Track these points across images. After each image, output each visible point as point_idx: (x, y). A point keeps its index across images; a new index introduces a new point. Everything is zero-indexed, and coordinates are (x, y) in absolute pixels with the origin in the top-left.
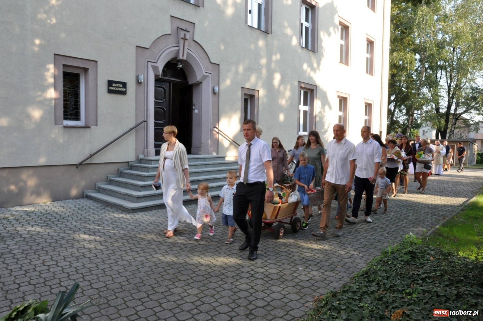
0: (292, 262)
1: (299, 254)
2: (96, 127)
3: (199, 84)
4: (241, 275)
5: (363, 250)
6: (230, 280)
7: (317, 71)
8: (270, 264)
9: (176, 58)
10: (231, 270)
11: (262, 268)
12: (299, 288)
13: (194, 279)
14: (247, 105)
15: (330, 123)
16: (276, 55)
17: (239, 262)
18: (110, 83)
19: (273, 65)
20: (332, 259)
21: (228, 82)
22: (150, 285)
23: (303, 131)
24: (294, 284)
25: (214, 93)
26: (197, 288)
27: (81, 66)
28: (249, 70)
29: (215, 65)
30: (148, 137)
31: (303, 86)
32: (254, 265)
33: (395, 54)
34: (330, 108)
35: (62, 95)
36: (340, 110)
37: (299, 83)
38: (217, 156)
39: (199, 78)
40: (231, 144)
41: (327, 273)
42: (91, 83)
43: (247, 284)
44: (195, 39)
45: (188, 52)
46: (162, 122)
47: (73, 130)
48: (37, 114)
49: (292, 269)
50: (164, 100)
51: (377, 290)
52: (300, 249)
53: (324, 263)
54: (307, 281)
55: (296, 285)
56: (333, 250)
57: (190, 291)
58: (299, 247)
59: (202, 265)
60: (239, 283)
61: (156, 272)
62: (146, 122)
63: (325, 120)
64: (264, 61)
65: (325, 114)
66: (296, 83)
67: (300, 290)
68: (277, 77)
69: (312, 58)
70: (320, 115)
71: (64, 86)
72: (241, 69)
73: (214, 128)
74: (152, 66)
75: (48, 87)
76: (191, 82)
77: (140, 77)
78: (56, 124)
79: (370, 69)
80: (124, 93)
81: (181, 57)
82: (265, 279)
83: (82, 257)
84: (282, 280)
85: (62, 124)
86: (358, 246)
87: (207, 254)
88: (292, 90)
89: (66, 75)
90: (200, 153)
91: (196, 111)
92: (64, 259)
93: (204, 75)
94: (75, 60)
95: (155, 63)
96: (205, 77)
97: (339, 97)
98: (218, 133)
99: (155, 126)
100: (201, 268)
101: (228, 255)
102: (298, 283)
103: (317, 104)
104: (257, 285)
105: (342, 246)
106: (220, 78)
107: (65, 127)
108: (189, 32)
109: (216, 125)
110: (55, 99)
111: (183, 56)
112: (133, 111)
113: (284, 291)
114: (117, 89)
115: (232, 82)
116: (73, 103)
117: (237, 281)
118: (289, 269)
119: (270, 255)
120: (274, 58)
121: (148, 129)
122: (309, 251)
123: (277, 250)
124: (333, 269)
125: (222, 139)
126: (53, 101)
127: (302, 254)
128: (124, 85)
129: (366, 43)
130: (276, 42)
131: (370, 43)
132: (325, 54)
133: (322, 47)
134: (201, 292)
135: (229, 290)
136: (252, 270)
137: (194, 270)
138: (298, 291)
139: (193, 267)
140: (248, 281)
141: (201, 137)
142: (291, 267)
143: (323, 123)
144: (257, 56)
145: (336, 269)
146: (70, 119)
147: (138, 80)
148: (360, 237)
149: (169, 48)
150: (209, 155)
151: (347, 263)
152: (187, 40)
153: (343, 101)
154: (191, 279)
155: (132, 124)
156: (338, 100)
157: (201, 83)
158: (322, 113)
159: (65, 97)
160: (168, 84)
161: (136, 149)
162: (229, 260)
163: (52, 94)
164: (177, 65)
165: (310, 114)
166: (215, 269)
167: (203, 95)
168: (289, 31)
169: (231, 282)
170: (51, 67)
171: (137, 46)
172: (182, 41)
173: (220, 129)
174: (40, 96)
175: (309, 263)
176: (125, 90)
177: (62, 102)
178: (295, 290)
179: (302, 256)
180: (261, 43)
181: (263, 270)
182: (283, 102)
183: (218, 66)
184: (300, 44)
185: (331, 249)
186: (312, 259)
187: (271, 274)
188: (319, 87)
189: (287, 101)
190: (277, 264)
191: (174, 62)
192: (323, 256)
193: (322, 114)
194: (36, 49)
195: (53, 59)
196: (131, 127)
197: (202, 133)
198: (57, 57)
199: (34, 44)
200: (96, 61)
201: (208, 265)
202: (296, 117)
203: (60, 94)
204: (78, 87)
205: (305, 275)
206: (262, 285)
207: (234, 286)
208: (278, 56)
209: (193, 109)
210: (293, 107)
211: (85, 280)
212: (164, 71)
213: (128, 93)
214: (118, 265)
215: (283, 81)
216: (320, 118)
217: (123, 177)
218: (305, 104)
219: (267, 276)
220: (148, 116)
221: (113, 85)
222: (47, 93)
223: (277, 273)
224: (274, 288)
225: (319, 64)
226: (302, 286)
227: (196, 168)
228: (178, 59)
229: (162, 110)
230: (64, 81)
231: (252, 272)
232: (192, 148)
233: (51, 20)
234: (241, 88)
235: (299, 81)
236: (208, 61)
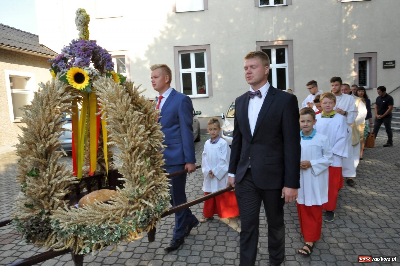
18: (385, 63)
27: (368, 56)
42: (373, 65)
71: (359, 68)
75: (352, 71)
80: (394, 67)
89: (360, 63)
94: (365, 54)
110: (355, 76)
112: (399, 77)
114: (389, 65)
116: (363, 77)
126: (354, 78)
128: (394, 62)
159: (359, 74)
163: (354, 74)
170: (353, 60)
174: (348, 75)
176: (394, 65)
177: (358, 77)
194: (347, 53)
195: (354, 56)
196: (398, 86)
198: (356, 54)
199: (345, 51)
200: (377, 52)
203: (357, 73)
204: (366, 68)
213: (396, 66)
221: (387, 63)
222: (352, 74)
230: (359, 66)
233: (353, 37)
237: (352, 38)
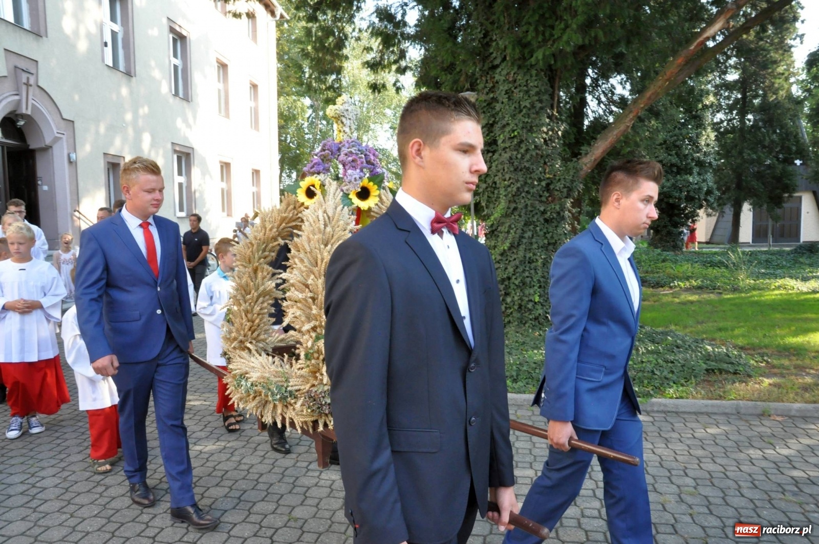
3: (47, 148)
7: (193, 128)
9: (17, 111)
14: (109, 177)
16: (143, 107)
19: (140, 122)
21: (88, 148)
23: (180, 211)
25: (70, 162)
28: (112, 128)
29: (68, 122)
31: (177, 149)
33: (282, 99)
34: (211, 177)
36: (222, 179)
37: (172, 146)
39: (47, 140)
44: (40, 84)
45: (33, 104)
63: (206, 195)
64: (129, 117)
65: (205, 187)
66: (169, 146)
68: (147, 138)
69: (187, 110)
70: (200, 189)
72: (102, 128)
73: (74, 212)
76: (32, 146)
79: (255, 122)
81: (23, 111)
88: (164, 156)
91: (45, 188)
93: (55, 137)
96: (56, 140)
97: (220, 162)
98: (79, 218)
103: (195, 172)
106: (77, 141)
108: (32, 74)
109: (76, 207)
111: (27, 109)
115: (92, 147)
120: (141, 112)
129: (249, 85)
130: (141, 88)
131: (254, 87)
132: (201, 103)
141: (56, 225)
143: (205, 200)
144: (120, 108)
149: (8, 97)
152: (31, 86)
153: (226, 167)
156: (219, 166)
157: (51, 147)
158: (203, 185)
160: (1, 148)
164: (16, 121)
165: (186, 187)
167: (55, 165)
168: (157, 74)
172: (24, 88)
173: (80, 212)
180: (124, 91)
184: (171, 91)
188: (196, 150)
191: (13, 117)
193: (202, 188)
197: (59, 219)
208: (146, 109)
209: (38, 185)
210: (168, 177)
215: (153, 145)
216: (200, 193)
218: (180, 174)
225: (195, 117)
228: (19, 112)
234: (102, 155)
235: (172, 143)
236: (59, 116)
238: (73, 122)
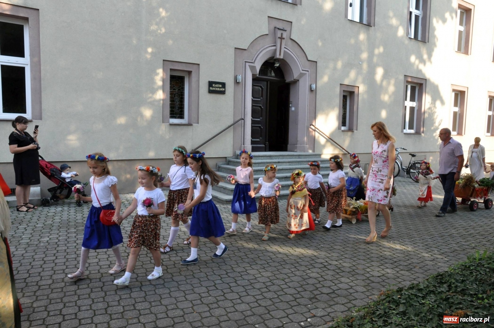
0: (368, 259)
1: (378, 252)
2: (197, 124)
3: (296, 82)
4: (315, 265)
5: (452, 254)
6: (303, 268)
7: (428, 64)
8: (346, 258)
9: (274, 57)
10: (306, 259)
11: (336, 261)
12: (369, 282)
13: (270, 264)
14: (346, 102)
15: (441, 120)
16: (378, 48)
17: (316, 254)
18: (211, 84)
19: (375, 59)
20: (412, 260)
22: (230, 265)
23: (409, 129)
24: (365, 278)
25: (311, 91)
26: (271, 272)
27: (185, 69)
29: (312, 62)
30: (245, 134)
31: (409, 80)
32: (330, 258)
34: (443, 103)
35: (169, 96)
36: (456, 105)
37: (405, 78)
38: (313, 153)
39: (296, 76)
40: (327, 141)
41: (402, 272)
42: (194, 84)
43: (318, 273)
44: (292, 38)
45: (285, 52)
46: (259, 120)
47: (178, 127)
48: (148, 113)
49: (366, 265)
50: (262, 98)
51: (447, 291)
52: (381, 248)
53: (401, 263)
54: (378, 277)
55: (366, 279)
56: (416, 252)
57: (264, 274)
58: (380, 246)
59: (280, 253)
60: (310, 272)
61: (237, 255)
62: (243, 119)
63: (435, 117)
64: (364, 56)
65: (436, 110)
66: (402, 78)
67: (368, 284)
68: (380, 72)
69: (422, 49)
70: (430, 111)
71: (171, 88)
72: (340, 64)
73: (311, 125)
74: (249, 66)
75: (157, 90)
76: (288, 80)
77: (238, 77)
78: (163, 123)
80: (223, 93)
81: (278, 56)
82: (337, 271)
83: (178, 238)
84: (353, 273)
85: (169, 122)
86: (446, 250)
87: (287, 245)
88: (396, 85)
89: (173, 78)
90: (295, 150)
91: (293, 109)
92: (163, 238)
93: (301, 73)
94: (180, 64)
95: (252, 63)
96: (302, 75)
97: (454, 90)
98: (315, 131)
99: (252, 124)
100: (278, 255)
101: (307, 247)
102: (368, 277)
103: (427, 99)
104: (328, 275)
105: (428, 248)
106: (318, 75)
107: (171, 125)
108: (286, 31)
109: (312, 122)
110: (163, 100)
111: (280, 55)
112: (231, 110)
113: (352, 283)
114: (217, 89)
115: (329, 79)
116: (178, 103)
117: (309, 270)
118: (364, 264)
119: (348, 250)
120: (376, 51)
121: (245, 126)
122: (389, 250)
123: (356, 246)
124: (410, 269)
125: (318, 137)
126: (162, 102)
127: (381, 252)
128: (223, 85)
130: (379, 35)
132: (438, 43)
133: (434, 36)
134: (273, 275)
135: (300, 276)
136: (327, 262)
137: (271, 257)
138: (367, 284)
139: (271, 254)
140: (320, 271)
141: (297, 134)
142: (366, 263)
143: (433, 120)
144: (357, 50)
145: (413, 269)
146: (175, 117)
147: (237, 80)
148: (452, 242)
149: (267, 48)
150: (304, 152)
151: (427, 265)
152: (284, 39)
153: (460, 95)
154: (268, 264)
155: (230, 122)
156: (453, 94)
157: (298, 80)
158: (433, 109)
159: (171, 97)
160: (265, 83)
161: (233, 145)
162: (306, 251)
163: (160, 95)
164: (274, 64)
165: (417, 110)
166: (291, 257)
167: (300, 93)
168: (394, 22)
169: (303, 269)
170: (160, 71)
171: (235, 48)
172: (279, 41)
173: (316, 126)
175: (386, 261)
176: (224, 89)
177: (168, 103)
178: (363, 283)
179: (381, 254)
180: (362, 37)
181: (337, 263)
182: (386, 98)
183: (315, 63)
185: (414, 250)
186: (390, 257)
187: (344, 267)
188: (429, 80)
189: (390, 97)
190: (353, 259)
191: (272, 61)
192: (403, 256)
193: (432, 111)
194: (148, 56)
195: (162, 64)
196: (229, 124)
197: (298, 130)
198: (166, 62)
199: (146, 52)
200: (199, 64)
201: (285, 254)
202: (401, 114)
203: (167, 95)
204: (183, 89)
205: (378, 271)
206: (332, 275)
207: (305, 274)
208: (381, 49)
209: (290, 107)
210: (399, 102)
211: (177, 256)
212: (261, 70)
213: (227, 92)
214: (206, 247)
215: (386, 76)
216: (429, 114)
217: (221, 171)
218: (412, 99)
219: (339, 268)
220: (246, 114)
221: (214, 85)
222: (156, 95)
223: (350, 267)
224: (343, 280)
225: (430, 56)
226: (372, 281)
227: (290, 165)
228: (275, 58)
229: (259, 108)
230: (171, 84)
231: (326, 264)
232: (288, 145)
233: (161, 30)
234: (339, 85)
235: (405, 75)
236: (305, 58)
237: (159, 31)
238: (316, 62)
